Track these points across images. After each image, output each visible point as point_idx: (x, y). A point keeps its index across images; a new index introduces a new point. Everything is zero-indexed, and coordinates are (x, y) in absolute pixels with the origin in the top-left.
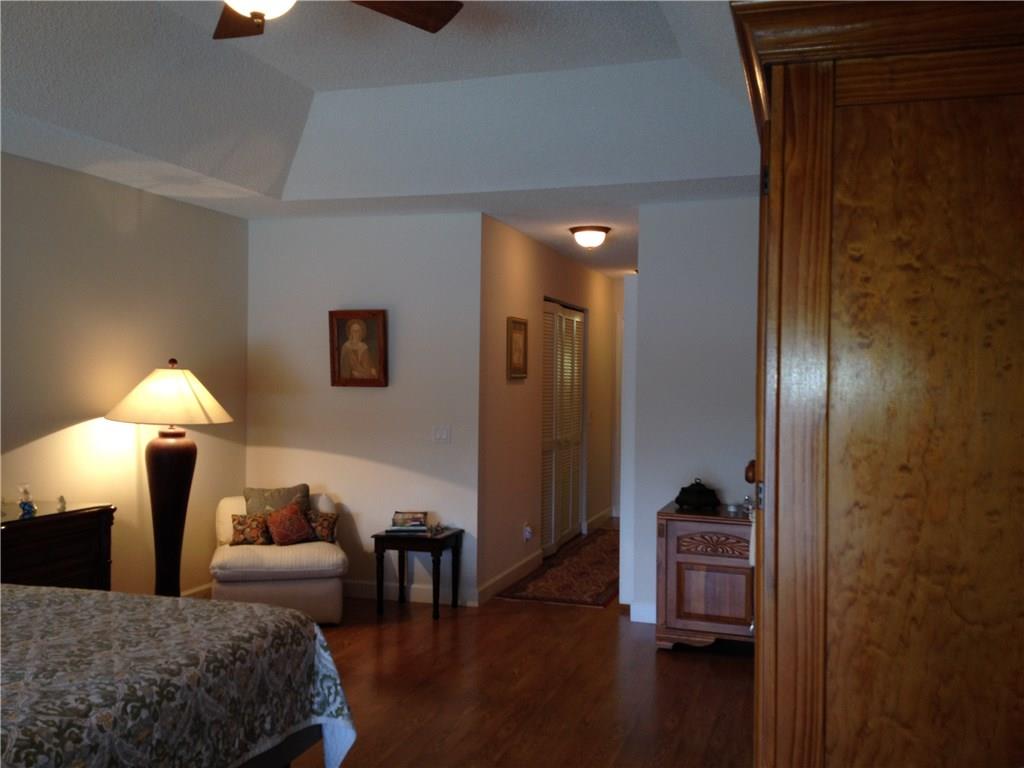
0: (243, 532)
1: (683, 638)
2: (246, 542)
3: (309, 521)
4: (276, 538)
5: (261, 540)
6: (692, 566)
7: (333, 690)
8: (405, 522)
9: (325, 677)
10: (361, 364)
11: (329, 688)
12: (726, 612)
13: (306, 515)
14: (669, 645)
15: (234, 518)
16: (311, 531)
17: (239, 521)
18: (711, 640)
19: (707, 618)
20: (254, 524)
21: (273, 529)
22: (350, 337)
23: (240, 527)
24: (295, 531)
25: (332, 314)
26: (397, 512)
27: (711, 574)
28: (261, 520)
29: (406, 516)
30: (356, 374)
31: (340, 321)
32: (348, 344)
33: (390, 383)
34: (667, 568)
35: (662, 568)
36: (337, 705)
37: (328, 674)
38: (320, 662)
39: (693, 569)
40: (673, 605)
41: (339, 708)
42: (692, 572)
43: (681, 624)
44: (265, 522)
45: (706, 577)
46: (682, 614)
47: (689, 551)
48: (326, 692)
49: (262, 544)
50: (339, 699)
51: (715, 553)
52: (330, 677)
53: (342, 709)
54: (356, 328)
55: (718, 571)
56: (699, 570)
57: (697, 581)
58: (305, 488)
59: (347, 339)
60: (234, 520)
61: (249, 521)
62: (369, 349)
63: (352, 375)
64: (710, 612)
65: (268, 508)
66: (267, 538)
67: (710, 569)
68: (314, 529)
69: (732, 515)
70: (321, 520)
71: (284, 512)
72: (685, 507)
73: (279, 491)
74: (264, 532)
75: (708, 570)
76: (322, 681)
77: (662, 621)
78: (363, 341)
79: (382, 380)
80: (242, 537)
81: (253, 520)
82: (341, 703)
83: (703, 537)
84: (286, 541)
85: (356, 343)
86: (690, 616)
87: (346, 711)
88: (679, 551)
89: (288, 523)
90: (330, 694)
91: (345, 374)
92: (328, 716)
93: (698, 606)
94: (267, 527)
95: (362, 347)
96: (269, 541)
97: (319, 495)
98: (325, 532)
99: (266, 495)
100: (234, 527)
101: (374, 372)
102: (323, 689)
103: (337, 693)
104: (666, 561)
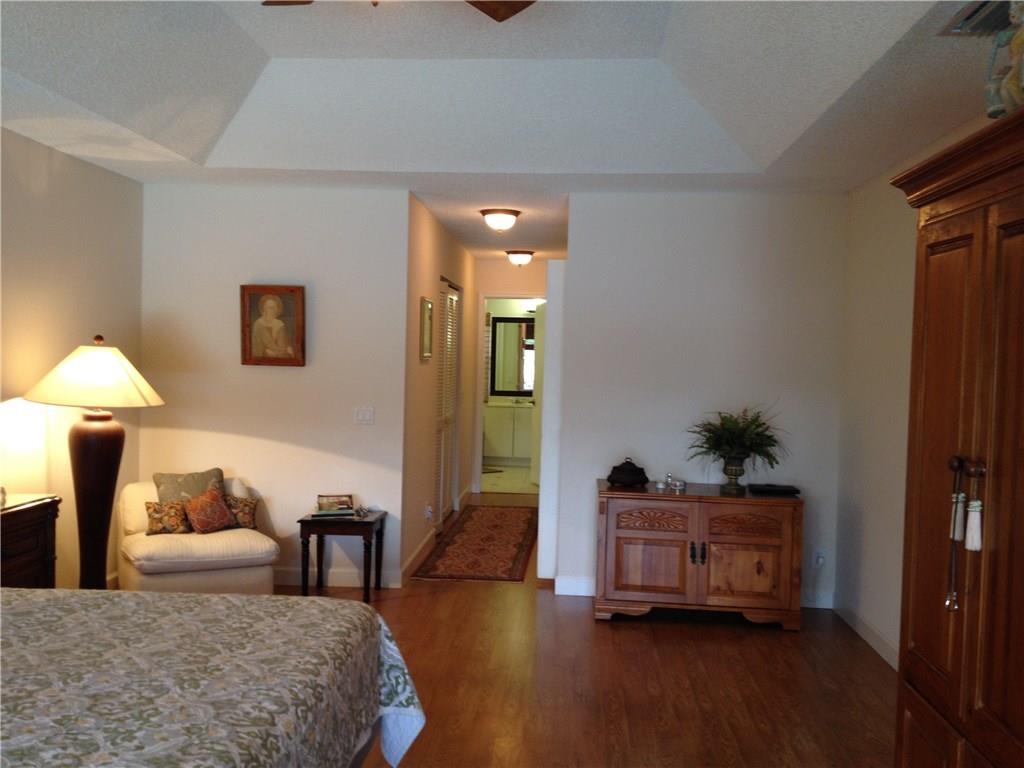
0: (160, 520)
1: (621, 609)
2: (164, 531)
3: (230, 506)
4: (196, 525)
5: (182, 528)
6: (630, 541)
7: (401, 680)
8: (331, 505)
9: (392, 667)
10: (276, 342)
11: (397, 678)
12: (661, 582)
13: (225, 501)
14: (608, 616)
15: (148, 506)
16: (233, 518)
17: (154, 510)
18: (646, 609)
19: (643, 588)
20: (173, 512)
21: (192, 516)
22: (264, 313)
23: (157, 516)
24: (216, 517)
25: (244, 289)
26: (320, 496)
27: (649, 547)
28: (179, 507)
29: (331, 500)
30: (270, 353)
31: (252, 297)
32: (261, 322)
33: (307, 362)
34: (606, 543)
35: (601, 544)
36: (407, 693)
37: (395, 664)
38: (386, 652)
39: (630, 543)
40: (611, 577)
41: (409, 698)
42: (632, 546)
43: (619, 595)
44: (183, 509)
45: (644, 551)
46: (621, 586)
47: (628, 527)
48: (394, 682)
49: (183, 532)
50: (408, 688)
51: (652, 528)
52: (397, 666)
53: (412, 698)
54: (270, 304)
55: (655, 544)
56: (636, 544)
57: (635, 555)
58: (219, 473)
59: (260, 316)
60: (148, 508)
61: (166, 509)
62: (286, 328)
63: (264, 353)
64: (646, 583)
65: (183, 494)
66: (186, 526)
67: (647, 542)
68: (235, 515)
69: (661, 492)
70: (241, 505)
71: (203, 498)
72: (616, 485)
73: (192, 475)
74: (183, 520)
75: (645, 544)
76: (388, 672)
77: (601, 593)
78: (278, 318)
79: (298, 359)
80: (160, 525)
81: (171, 508)
82: (411, 692)
83: (641, 513)
84: (208, 528)
85: (270, 320)
86: (627, 588)
87: (416, 700)
88: (618, 527)
89: (209, 510)
90: (398, 683)
91: (256, 352)
92: (397, 706)
93: (635, 578)
94: (186, 515)
95: (278, 325)
96: (190, 530)
97: (232, 479)
98: (247, 518)
99: (180, 480)
100: (150, 516)
101: (290, 350)
102: (389, 679)
103: (406, 683)
104: (606, 538)
